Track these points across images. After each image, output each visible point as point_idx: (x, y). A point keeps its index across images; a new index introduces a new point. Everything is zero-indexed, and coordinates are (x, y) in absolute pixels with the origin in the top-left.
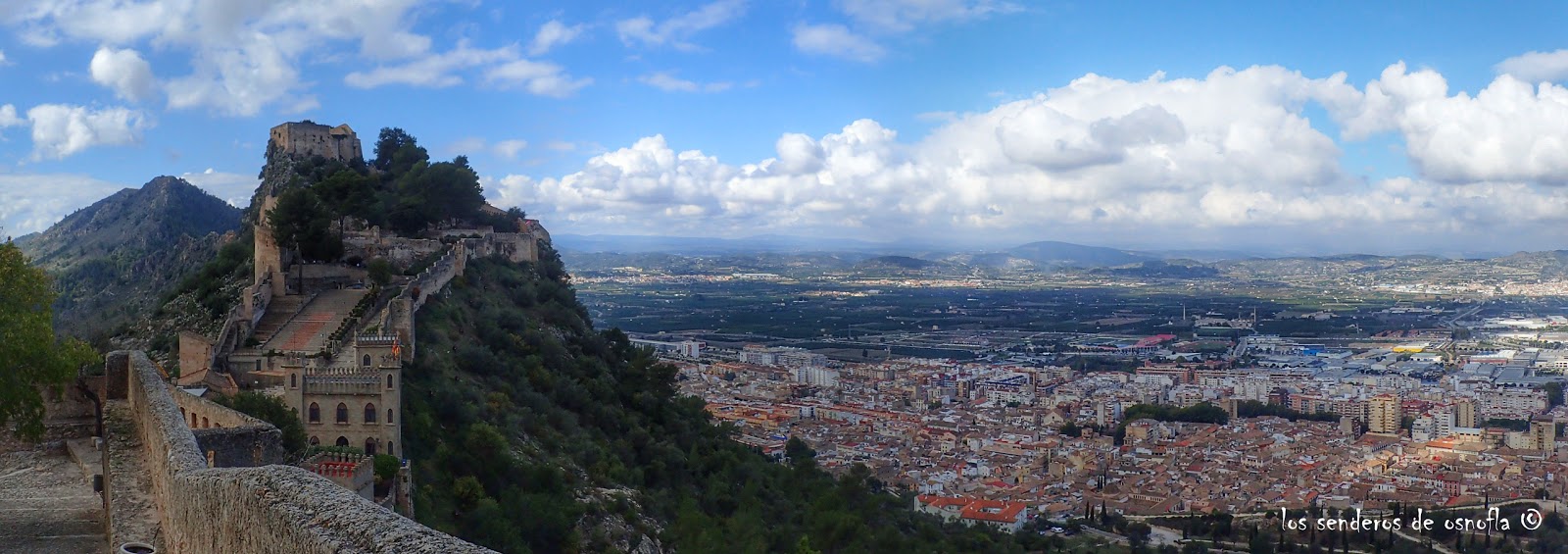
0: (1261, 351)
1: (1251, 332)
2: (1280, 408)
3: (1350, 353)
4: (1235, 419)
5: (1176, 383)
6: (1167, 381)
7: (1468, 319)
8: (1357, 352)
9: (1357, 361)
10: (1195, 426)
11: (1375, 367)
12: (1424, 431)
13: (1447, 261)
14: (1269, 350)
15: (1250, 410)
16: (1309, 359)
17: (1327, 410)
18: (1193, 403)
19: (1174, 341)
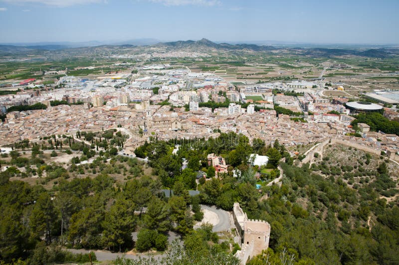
0: (67, 82)
1: (65, 75)
2: (65, 102)
3: (97, 80)
4: (50, 107)
5: (32, 96)
6: (29, 96)
7: (139, 66)
8: (99, 80)
9: (99, 83)
10: (34, 111)
11: (104, 85)
12: (109, 105)
13: (136, 47)
14: (69, 81)
15: (55, 104)
16: (83, 83)
17: (81, 101)
18: (34, 103)
19: (35, 81)
